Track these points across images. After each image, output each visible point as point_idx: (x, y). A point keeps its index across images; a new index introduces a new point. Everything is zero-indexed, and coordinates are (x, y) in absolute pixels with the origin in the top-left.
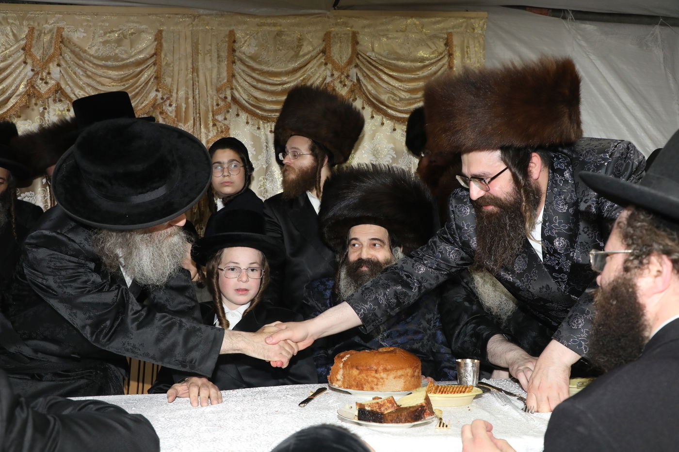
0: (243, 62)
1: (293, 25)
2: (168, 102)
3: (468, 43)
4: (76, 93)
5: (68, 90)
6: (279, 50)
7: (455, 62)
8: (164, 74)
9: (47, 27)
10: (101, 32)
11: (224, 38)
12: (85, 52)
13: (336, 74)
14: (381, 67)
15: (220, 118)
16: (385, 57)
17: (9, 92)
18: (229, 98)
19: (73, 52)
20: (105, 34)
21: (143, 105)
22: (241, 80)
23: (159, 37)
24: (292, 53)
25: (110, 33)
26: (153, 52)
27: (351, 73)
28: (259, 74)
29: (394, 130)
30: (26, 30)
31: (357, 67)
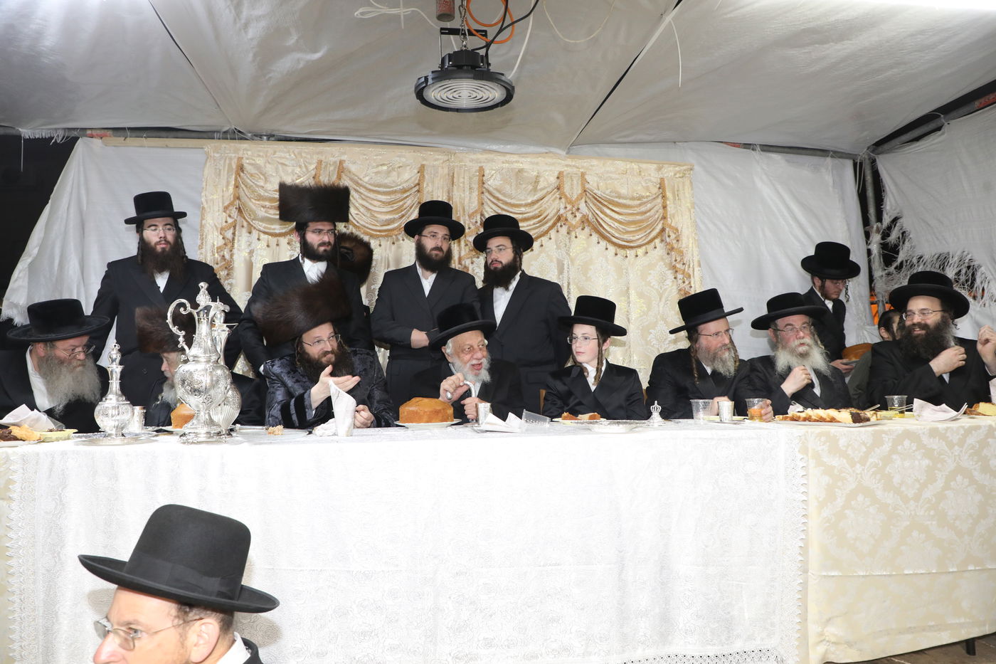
0: (491, 194)
1: (532, 163)
3: (678, 187)
6: (520, 184)
7: (668, 202)
9: (334, 159)
10: (374, 164)
11: (476, 172)
12: (361, 179)
13: (569, 207)
14: (606, 203)
19: (352, 180)
20: (378, 166)
23: (421, 170)
24: (530, 187)
25: (381, 165)
26: (417, 182)
27: (580, 207)
28: (503, 204)
29: (616, 254)
30: (315, 161)
31: (586, 202)
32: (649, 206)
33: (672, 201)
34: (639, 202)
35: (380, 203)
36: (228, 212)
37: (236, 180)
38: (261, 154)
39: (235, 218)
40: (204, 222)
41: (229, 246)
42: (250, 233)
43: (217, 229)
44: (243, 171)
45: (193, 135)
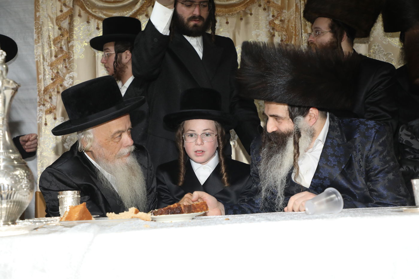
39: (72, 7)
40: (38, 14)
41: (66, 37)
42: (88, 22)
43: (52, 19)
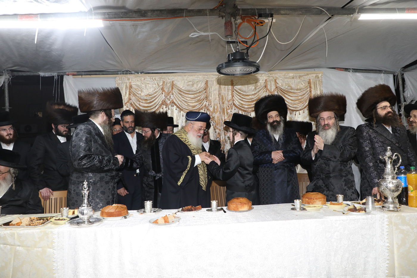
0: (237, 91)
2: (210, 106)
3: (316, 83)
4: (179, 103)
5: (176, 103)
6: (249, 86)
7: (312, 90)
8: (209, 96)
9: (170, 81)
11: (229, 82)
12: (182, 89)
14: (286, 92)
15: (229, 111)
16: (287, 89)
17: (157, 104)
18: (232, 104)
19: (178, 89)
20: (188, 82)
21: (202, 107)
22: (236, 97)
23: (207, 83)
24: (253, 87)
25: (190, 82)
26: (205, 88)
28: (242, 95)
29: (291, 114)
30: (162, 82)
31: (277, 92)
32: (304, 92)
33: (313, 89)
34: (300, 91)
35: (190, 98)
36: (126, 105)
37: (129, 92)
38: (139, 80)
44: (132, 88)
45: (110, 73)
